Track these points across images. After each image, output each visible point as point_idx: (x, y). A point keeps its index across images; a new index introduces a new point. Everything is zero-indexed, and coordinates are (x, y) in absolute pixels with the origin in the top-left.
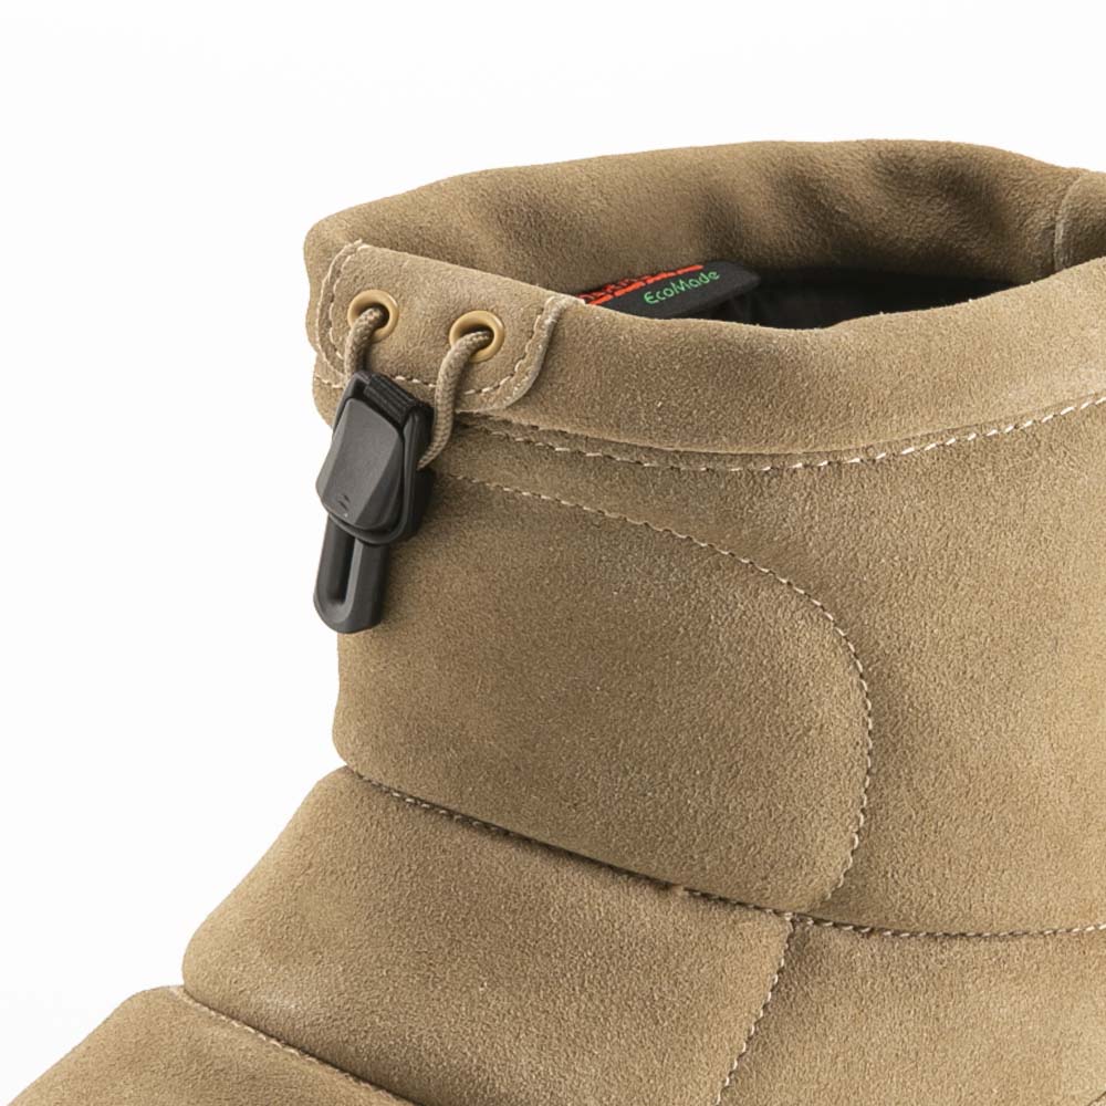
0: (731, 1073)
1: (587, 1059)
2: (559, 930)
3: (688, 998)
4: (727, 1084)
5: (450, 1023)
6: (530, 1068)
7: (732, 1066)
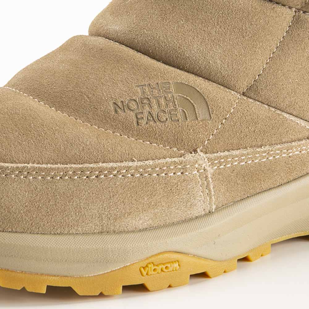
0: (270, 58)
1: (218, 47)
2: (211, 4)
3: (255, 30)
4: (268, 61)
5: (170, 32)
6: (197, 48)
7: (270, 55)
